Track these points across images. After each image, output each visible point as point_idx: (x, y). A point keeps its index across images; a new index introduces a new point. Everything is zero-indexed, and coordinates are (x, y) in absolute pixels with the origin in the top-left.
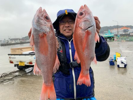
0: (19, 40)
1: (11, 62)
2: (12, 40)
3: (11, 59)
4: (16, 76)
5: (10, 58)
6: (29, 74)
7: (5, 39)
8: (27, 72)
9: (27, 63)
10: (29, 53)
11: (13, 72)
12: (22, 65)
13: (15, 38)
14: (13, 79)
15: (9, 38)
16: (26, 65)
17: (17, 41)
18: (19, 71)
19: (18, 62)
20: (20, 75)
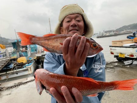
0: (114, 31)
1: (112, 53)
2: (106, 32)
3: (112, 51)
4: (116, 66)
5: (111, 49)
6: (128, 66)
7: (100, 32)
8: (126, 64)
9: (128, 55)
10: (130, 46)
11: (113, 62)
12: (122, 57)
13: (109, 30)
14: (114, 68)
15: (104, 31)
16: (126, 57)
17: (111, 33)
18: (118, 62)
19: (118, 53)
20: (120, 65)
